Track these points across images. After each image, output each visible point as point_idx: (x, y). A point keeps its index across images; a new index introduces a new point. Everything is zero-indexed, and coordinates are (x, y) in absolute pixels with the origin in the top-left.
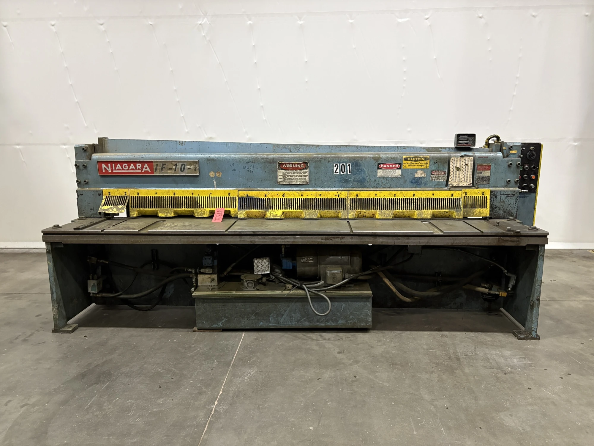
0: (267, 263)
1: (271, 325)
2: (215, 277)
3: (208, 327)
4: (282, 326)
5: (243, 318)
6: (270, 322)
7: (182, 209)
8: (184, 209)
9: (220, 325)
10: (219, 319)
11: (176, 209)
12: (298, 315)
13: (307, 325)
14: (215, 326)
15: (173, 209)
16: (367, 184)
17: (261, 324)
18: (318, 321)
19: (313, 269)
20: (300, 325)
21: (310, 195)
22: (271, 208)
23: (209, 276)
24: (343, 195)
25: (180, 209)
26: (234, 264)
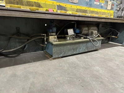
0: (73, 31)
1: (77, 53)
2: (56, 37)
3: (57, 57)
4: (80, 52)
5: (69, 51)
6: (77, 51)
7: (33, 7)
8: (34, 7)
9: (62, 55)
10: (61, 53)
11: (31, 7)
12: (84, 48)
13: (87, 51)
14: (60, 56)
15: (29, 7)
16: (92, 6)
17: (75, 53)
18: (89, 49)
19: (87, 32)
20: (85, 51)
21: (79, 7)
22: (68, 11)
23: (54, 36)
24: (87, 9)
25: (32, 7)
26: (59, 32)
